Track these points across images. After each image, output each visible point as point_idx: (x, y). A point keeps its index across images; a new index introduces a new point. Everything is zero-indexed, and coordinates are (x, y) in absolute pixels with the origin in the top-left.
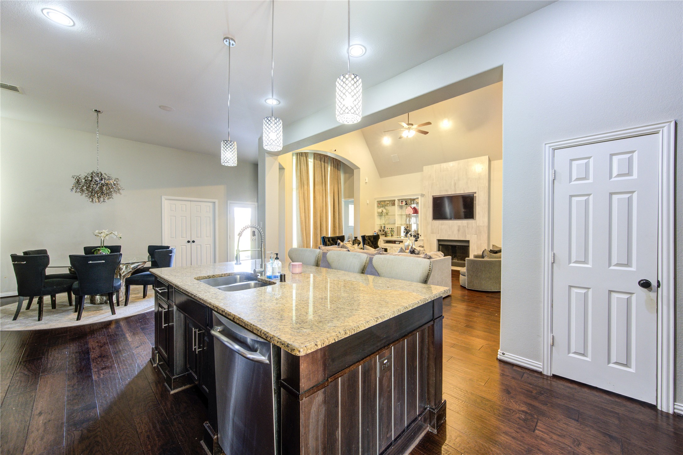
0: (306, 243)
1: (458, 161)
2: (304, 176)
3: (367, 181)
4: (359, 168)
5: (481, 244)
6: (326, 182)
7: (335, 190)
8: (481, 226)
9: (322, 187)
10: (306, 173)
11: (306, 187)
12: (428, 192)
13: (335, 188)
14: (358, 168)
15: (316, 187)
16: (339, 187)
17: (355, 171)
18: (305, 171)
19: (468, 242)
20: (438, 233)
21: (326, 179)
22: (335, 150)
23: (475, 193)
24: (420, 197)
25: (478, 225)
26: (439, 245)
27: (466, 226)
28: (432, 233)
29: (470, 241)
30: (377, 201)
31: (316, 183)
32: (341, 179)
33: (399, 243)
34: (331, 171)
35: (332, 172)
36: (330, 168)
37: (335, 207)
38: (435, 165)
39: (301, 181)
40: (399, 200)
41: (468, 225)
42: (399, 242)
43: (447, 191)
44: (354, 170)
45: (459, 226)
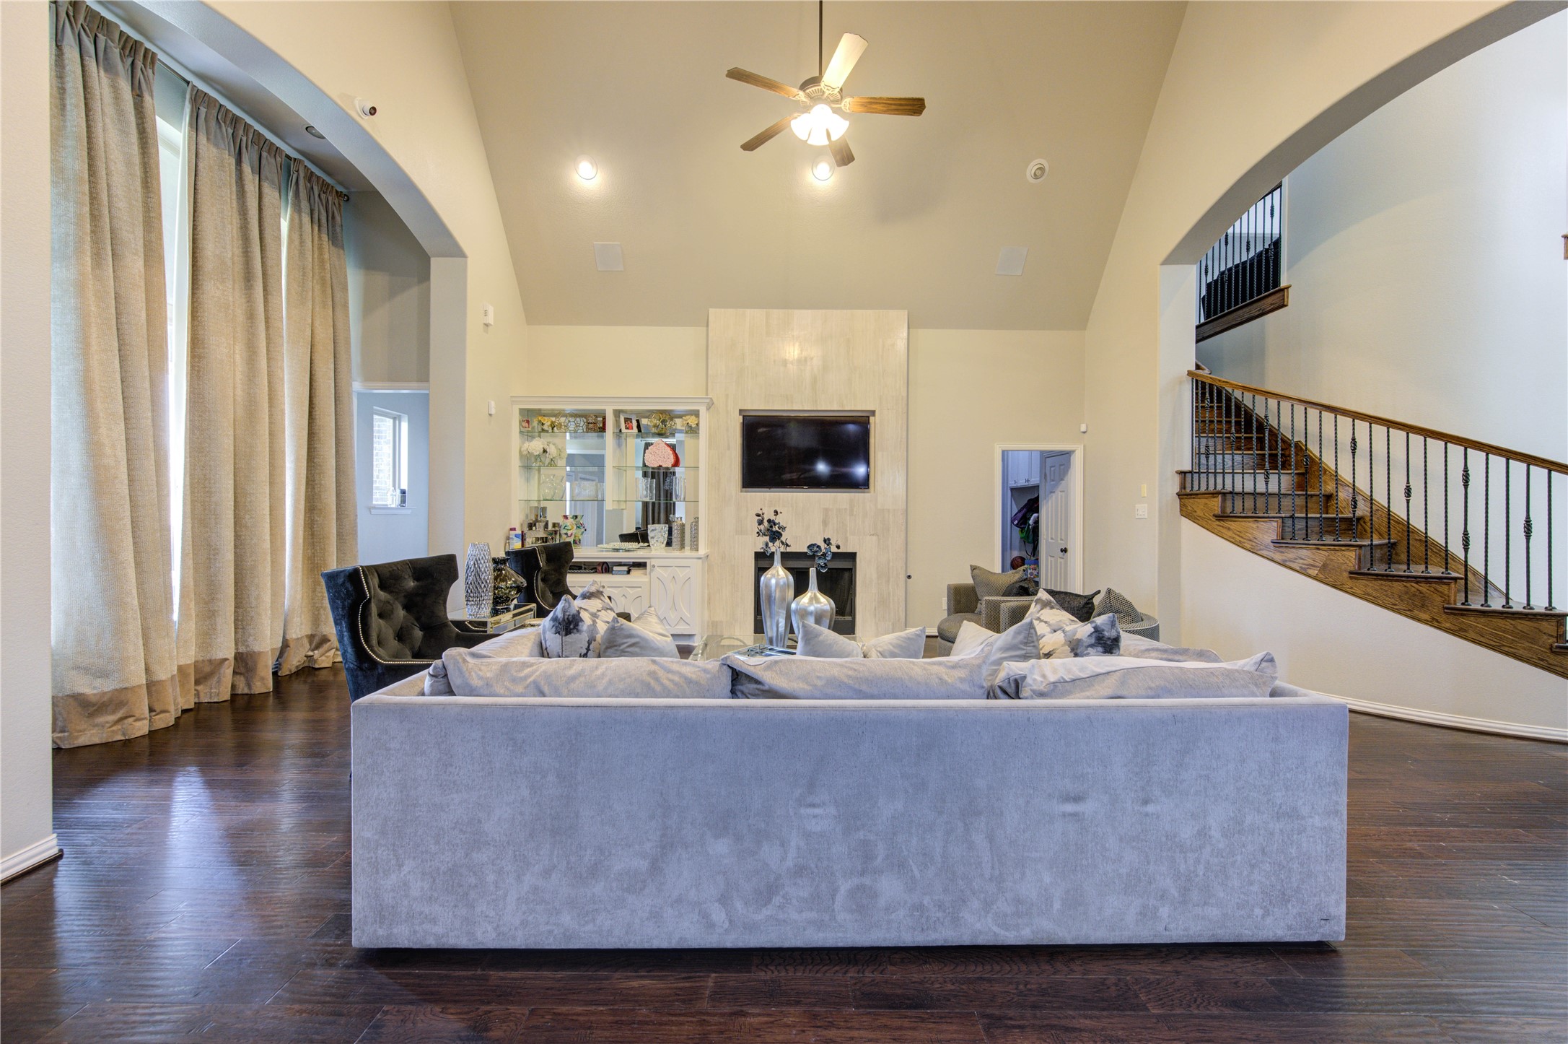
0: (142, 607)
1: (824, 311)
2: (119, 191)
3: (490, 320)
4: (461, 254)
5: (889, 563)
6: (271, 281)
7: (317, 332)
8: (889, 510)
9: (250, 299)
10: (138, 183)
11: (135, 264)
12: (727, 395)
13: (317, 324)
14: (456, 251)
15: (212, 290)
16: (340, 325)
17: (435, 263)
18: (129, 164)
19: (852, 556)
21: (270, 263)
22: (373, 111)
23: (873, 413)
24: (702, 409)
25: (879, 507)
27: (845, 510)
29: (858, 555)
30: (522, 411)
31: (208, 265)
32: (345, 289)
33: (629, 572)
34: (296, 237)
35: (302, 242)
36: (292, 220)
37: (317, 412)
38: (749, 312)
39: (95, 217)
42: (625, 568)
43: (788, 398)
44: (433, 260)
45: (826, 511)
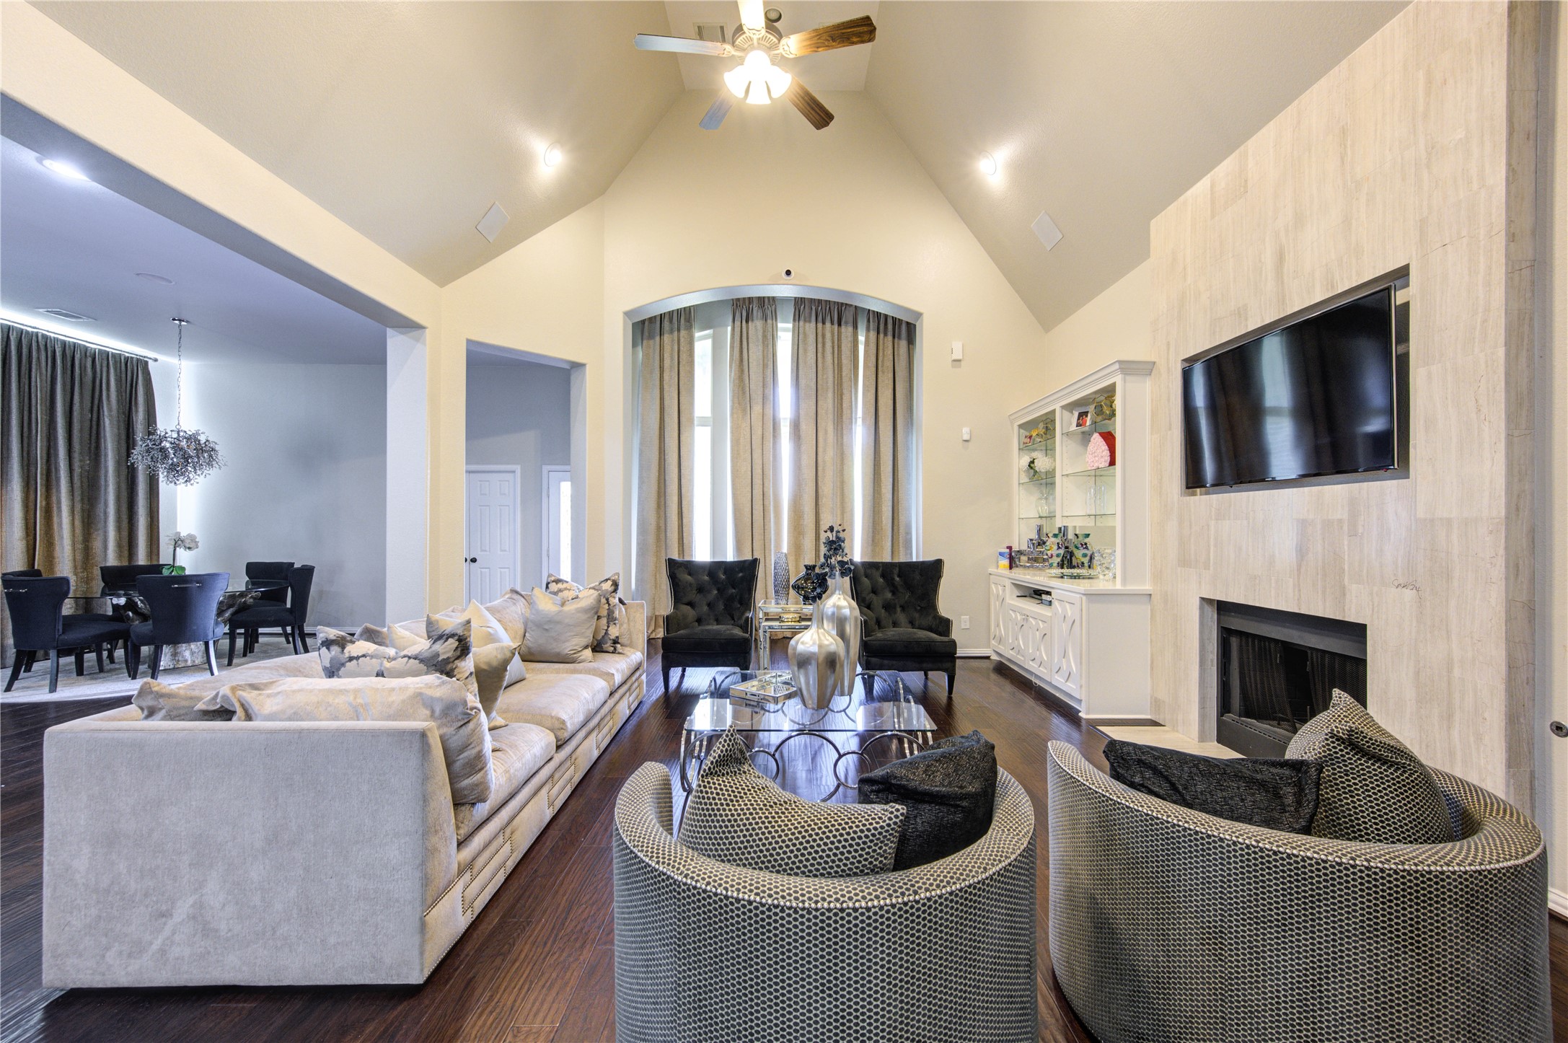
5: (1450, 670)
19: (1357, 632)
20: (1207, 567)
22: (788, 273)
24: (1118, 379)
25: (1424, 513)
26: (1226, 635)
27: (1340, 521)
28: (1184, 562)
29: (1370, 629)
30: (1020, 426)
40: (1070, 407)
41: (1354, 515)
43: (1241, 313)
45: (1303, 525)
